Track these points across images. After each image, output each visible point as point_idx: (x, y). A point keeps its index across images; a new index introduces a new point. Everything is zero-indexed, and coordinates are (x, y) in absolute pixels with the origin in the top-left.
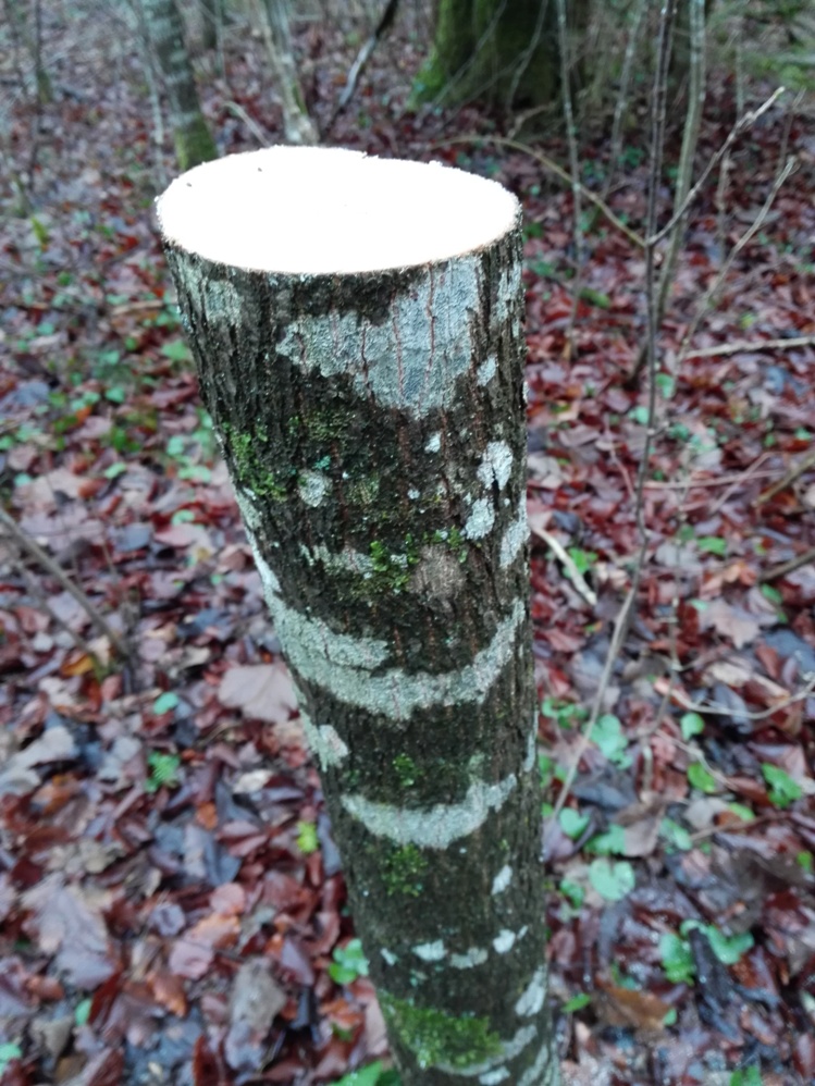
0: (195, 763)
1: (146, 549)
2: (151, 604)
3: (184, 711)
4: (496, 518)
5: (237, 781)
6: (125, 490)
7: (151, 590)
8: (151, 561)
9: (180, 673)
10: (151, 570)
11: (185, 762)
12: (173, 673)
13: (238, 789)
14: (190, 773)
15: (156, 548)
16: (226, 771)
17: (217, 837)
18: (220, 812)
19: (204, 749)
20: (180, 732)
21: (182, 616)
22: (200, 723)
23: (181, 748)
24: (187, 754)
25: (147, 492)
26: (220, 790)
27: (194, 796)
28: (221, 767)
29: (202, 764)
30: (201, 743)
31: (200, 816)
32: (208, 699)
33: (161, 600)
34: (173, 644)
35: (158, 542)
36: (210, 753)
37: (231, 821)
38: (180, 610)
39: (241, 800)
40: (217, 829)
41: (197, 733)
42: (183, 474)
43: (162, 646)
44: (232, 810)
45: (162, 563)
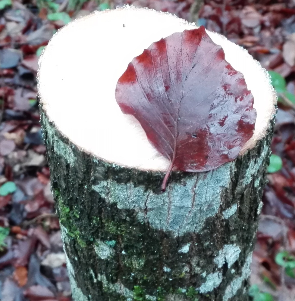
0: (20, 236)
1: (15, 69)
2: (11, 112)
3: (19, 197)
4: (223, 280)
5: (45, 257)
6: (8, 21)
7: (13, 102)
8: (17, 80)
9: (21, 169)
10: (16, 86)
11: (13, 234)
12: (16, 168)
13: (45, 263)
14: (15, 243)
15: (22, 71)
16: (40, 247)
17: (25, 293)
18: (29, 276)
19: (28, 228)
20: (13, 211)
21: (30, 127)
22: (28, 208)
23: (12, 223)
24: (15, 228)
25: (23, 25)
26: (33, 260)
27: (15, 259)
28: (36, 243)
29: (25, 238)
30: (26, 223)
31: (15, 275)
32: (37, 192)
33: (18, 111)
34: (20, 147)
35: (24, 66)
36: (31, 232)
37: (36, 284)
38: (30, 122)
39: (46, 271)
40: (26, 287)
41: (25, 215)
42: (51, 17)
43: (13, 146)
44: (38, 277)
45: (23, 83)
